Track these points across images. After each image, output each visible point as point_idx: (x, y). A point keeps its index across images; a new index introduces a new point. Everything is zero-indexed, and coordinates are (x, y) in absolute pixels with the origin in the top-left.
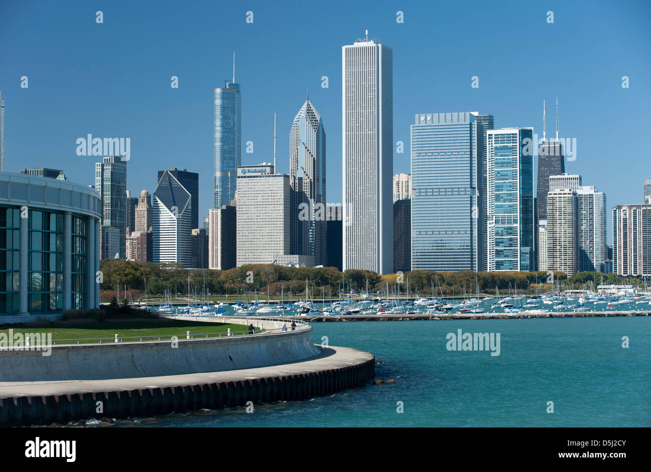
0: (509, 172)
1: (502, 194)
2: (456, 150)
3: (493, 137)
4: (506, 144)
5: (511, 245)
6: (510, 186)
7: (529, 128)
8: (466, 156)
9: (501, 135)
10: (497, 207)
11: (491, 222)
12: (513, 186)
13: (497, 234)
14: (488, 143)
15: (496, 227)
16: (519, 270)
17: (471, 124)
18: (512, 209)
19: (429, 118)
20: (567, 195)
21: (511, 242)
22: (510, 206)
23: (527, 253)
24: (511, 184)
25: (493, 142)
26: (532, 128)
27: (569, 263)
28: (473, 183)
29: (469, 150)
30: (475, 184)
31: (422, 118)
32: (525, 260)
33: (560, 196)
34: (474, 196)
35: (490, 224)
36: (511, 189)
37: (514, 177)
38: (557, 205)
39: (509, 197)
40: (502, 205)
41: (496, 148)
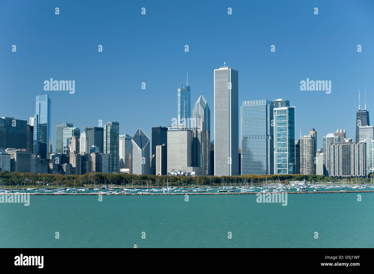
0: (283, 128)
1: (280, 138)
2: (260, 118)
3: (277, 111)
4: (282, 115)
5: (284, 162)
6: (284, 134)
7: (293, 107)
8: (264, 120)
9: (280, 110)
10: (278, 144)
11: (275, 151)
12: (285, 134)
13: (278, 157)
14: (274, 114)
15: (278, 154)
16: (288, 174)
17: (267, 105)
18: (285, 145)
19: (248, 103)
20: (309, 138)
21: (284, 161)
22: (284, 144)
23: (291, 166)
24: (284, 133)
25: (277, 114)
26: (295, 107)
27: (310, 170)
28: (268, 133)
29: (266, 118)
30: (269, 134)
31: (246, 103)
32: (290, 169)
33: (306, 139)
34: (268, 139)
35: (275, 152)
36: (284, 135)
37: (285, 130)
38: (304, 143)
39: (283, 140)
40: (280, 143)
41: (278, 117)
